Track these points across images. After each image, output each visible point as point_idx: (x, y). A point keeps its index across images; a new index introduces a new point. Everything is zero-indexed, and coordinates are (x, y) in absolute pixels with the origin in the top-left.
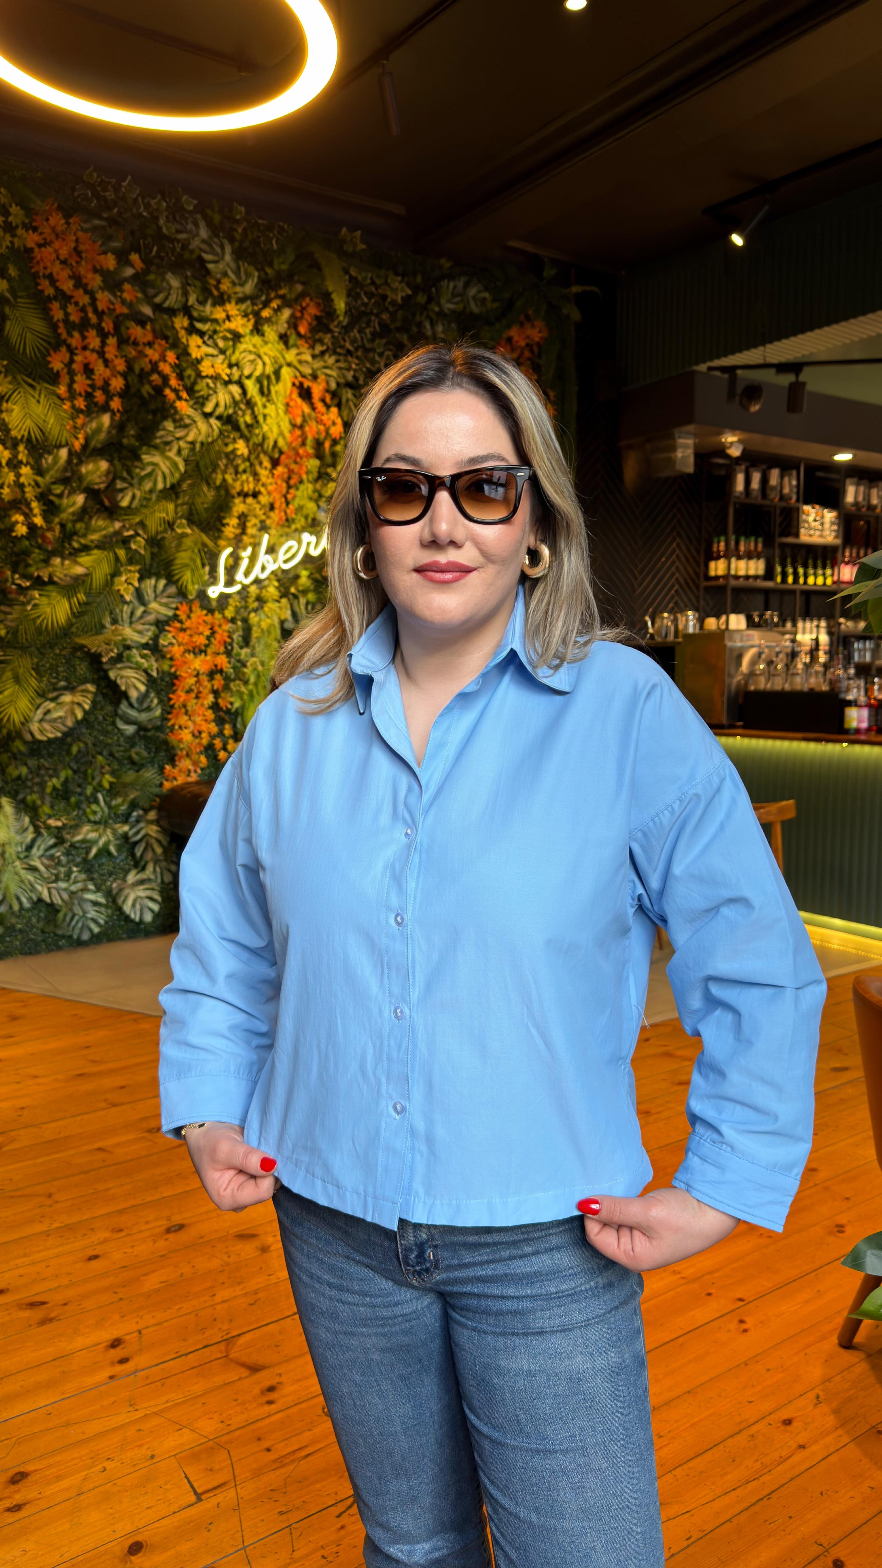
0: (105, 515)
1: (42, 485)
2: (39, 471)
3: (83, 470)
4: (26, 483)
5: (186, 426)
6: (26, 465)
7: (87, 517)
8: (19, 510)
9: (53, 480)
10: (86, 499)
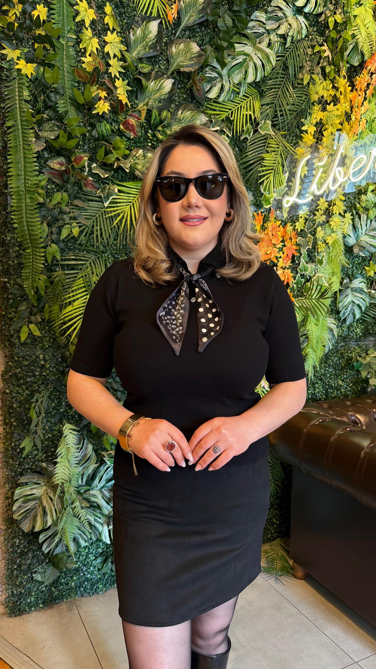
0: (192, 106)
1: (129, 60)
2: (126, 42)
3: (174, 50)
4: (112, 55)
5: (278, 19)
6: (112, 34)
7: (173, 106)
8: (102, 86)
9: (140, 56)
10: (174, 84)
